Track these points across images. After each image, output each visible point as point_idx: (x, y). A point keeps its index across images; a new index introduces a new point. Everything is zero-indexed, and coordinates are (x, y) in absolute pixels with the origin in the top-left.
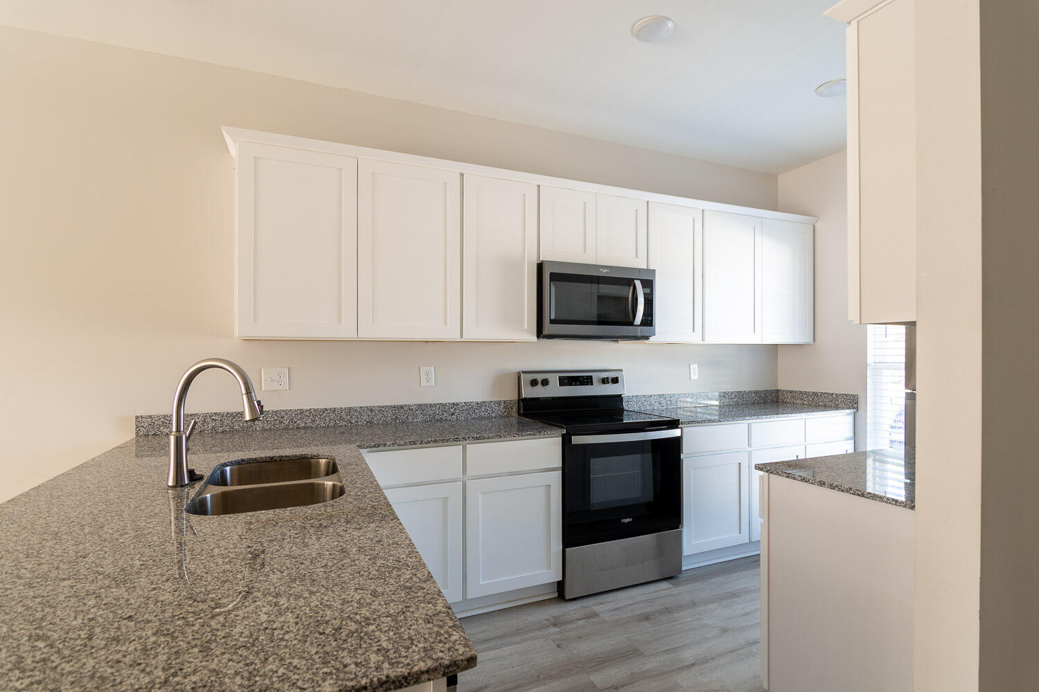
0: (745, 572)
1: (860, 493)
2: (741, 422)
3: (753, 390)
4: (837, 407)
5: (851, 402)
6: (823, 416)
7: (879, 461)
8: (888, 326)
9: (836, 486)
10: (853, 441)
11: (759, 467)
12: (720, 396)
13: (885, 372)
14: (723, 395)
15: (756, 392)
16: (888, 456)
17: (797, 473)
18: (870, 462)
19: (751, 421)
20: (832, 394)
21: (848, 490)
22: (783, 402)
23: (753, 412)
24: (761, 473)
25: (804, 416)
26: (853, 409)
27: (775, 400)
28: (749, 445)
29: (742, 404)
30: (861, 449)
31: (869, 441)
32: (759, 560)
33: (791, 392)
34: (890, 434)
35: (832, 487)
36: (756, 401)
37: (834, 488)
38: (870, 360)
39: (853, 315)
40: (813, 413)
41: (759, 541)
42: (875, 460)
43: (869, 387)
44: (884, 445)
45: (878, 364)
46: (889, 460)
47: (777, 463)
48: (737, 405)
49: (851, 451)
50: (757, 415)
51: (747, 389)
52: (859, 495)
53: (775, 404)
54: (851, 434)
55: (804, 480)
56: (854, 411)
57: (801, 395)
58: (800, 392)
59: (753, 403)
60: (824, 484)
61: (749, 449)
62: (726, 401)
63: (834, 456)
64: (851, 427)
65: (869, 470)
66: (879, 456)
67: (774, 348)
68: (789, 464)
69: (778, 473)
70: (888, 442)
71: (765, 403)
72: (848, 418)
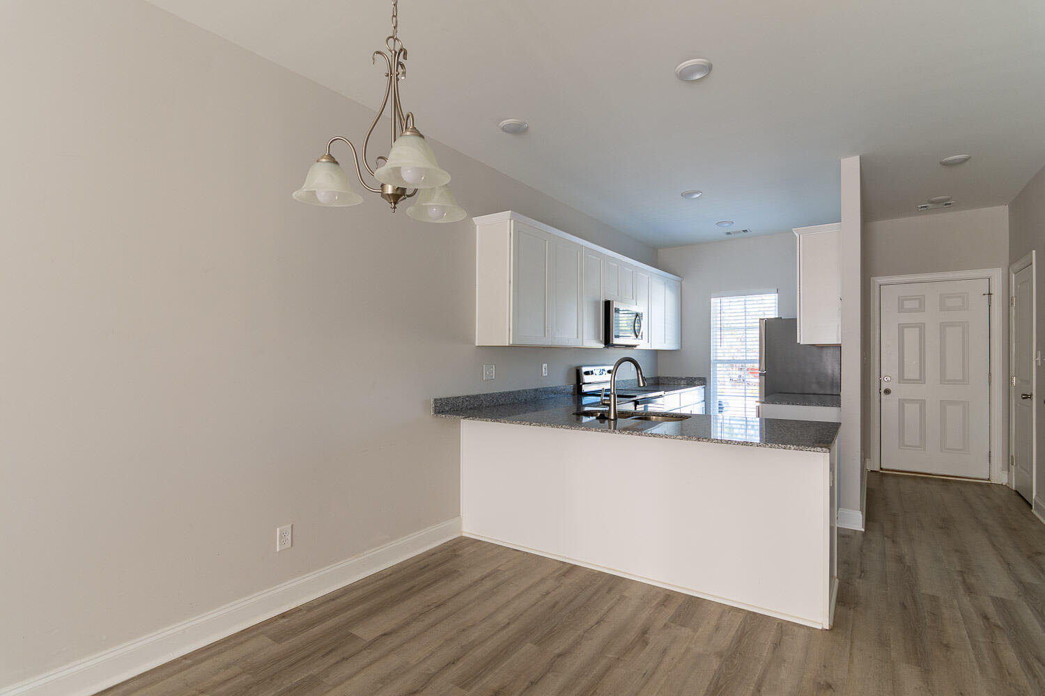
4: (694, 385)
5: (703, 381)
10: (704, 404)
13: (718, 365)
20: (691, 378)
22: (662, 384)
26: (705, 385)
27: (658, 383)
28: (680, 405)
33: (667, 378)
38: (713, 359)
43: (712, 373)
45: (715, 361)
53: (658, 385)
54: (702, 400)
56: (705, 387)
57: (673, 379)
64: (703, 395)
67: (656, 352)
72: (703, 390)
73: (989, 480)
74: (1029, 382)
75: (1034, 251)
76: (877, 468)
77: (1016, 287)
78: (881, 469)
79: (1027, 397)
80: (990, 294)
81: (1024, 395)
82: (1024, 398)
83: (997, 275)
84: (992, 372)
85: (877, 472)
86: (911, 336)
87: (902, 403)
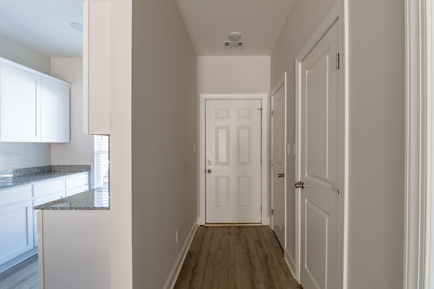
0: (31, 265)
1: (89, 208)
2: (27, 184)
3: (36, 166)
4: (81, 171)
5: (88, 168)
6: (74, 176)
7: (99, 192)
8: (103, 136)
9: (78, 208)
10: (88, 185)
11: (36, 208)
12: (13, 172)
13: (102, 155)
14: (16, 171)
15: (38, 168)
16: (102, 189)
17: (58, 206)
18: (96, 193)
19: (34, 183)
20: (79, 166)
21: (84, 208)
22: (54, 171)
23: (36, 178)
24: (38, 211)
25: (65, 177)
26: (89, 171)
27: (49, 171)
28: (33, 196)
29: (29, 175)
30: (92, 188)
31: (95, 184)
32: (38, 257)
33: (58, 166)
34: (104, 180)
35: (76, 209)
36: (38, 173)
37: (77, 209)
38: (95, 150)
39: (85, 130)
40: (70, 175)
41: (38, 246)
42: (98, 192)
43: (95, 161)
44: (101, 185)
45: (99, 152)
46: (103, 190)
47: (48, 203)
48: (25, 175)
49: (87, 189)
50: (38, 180)
51: (32, 166)
52: (89, 209)
53: (49, 173)
54: (87, 182)
55: (62, 209)
56: (89, 172)
57: (64, 167)
58: (63, 166)
59: (36, 174)
60: (72, 208)
61: (33, 198)
62: (18, 174)
63: (78, 194)
64: (87, 179)
65: (96, 196)
66: (100, 190)
67: (49, 144)
68: (54, 202)
69: (47, 208)
70: (103, 183)
71: (43, 173)
72: (88, 175)
73: (261, 223)
74: (282, 165)
75: (286, 73)
76: (204, 224)
77: (274, 103)
78: (206, 223)
79: (281, 176)
80: (261, 109)
81: (279, 174)
82: (279, 177)
83: (265, 96)
84: (262, 157)
85: (204, 226)
86: (222, 134)
87: (217, 178)
